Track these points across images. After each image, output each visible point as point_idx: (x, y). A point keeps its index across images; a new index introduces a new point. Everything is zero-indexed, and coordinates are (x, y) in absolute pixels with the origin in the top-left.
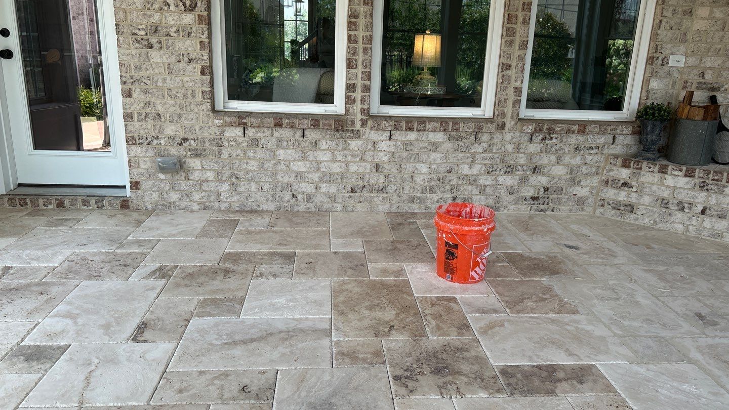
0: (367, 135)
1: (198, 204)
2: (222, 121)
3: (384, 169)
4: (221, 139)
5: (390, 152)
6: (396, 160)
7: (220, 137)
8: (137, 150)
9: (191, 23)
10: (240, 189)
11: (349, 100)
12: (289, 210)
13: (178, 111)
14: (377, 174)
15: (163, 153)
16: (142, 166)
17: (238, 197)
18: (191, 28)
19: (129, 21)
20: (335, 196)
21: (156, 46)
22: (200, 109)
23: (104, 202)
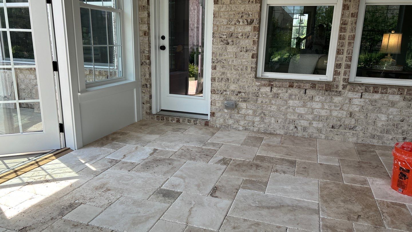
0: (345, 95)
1: (243, 127)
2: (260, 83)
3: (355, 115)
4: (258, 93)
5: (360, 105)
6: (364, 111)
7: (258, 92)
8: (216, 97)
9: (250, 31)
10: (265, 121)
11: (336, 73)
12: (292, 135)
13: (238, 77)
14: (350, 118)
15: (228, 99)
16: (217, 105)
17: (264, 125)
18: (249, 34)
19: (219, 31)
20: (321, 129)
21: (231, 43)
22: (249, 76)
23: (197, 122)
